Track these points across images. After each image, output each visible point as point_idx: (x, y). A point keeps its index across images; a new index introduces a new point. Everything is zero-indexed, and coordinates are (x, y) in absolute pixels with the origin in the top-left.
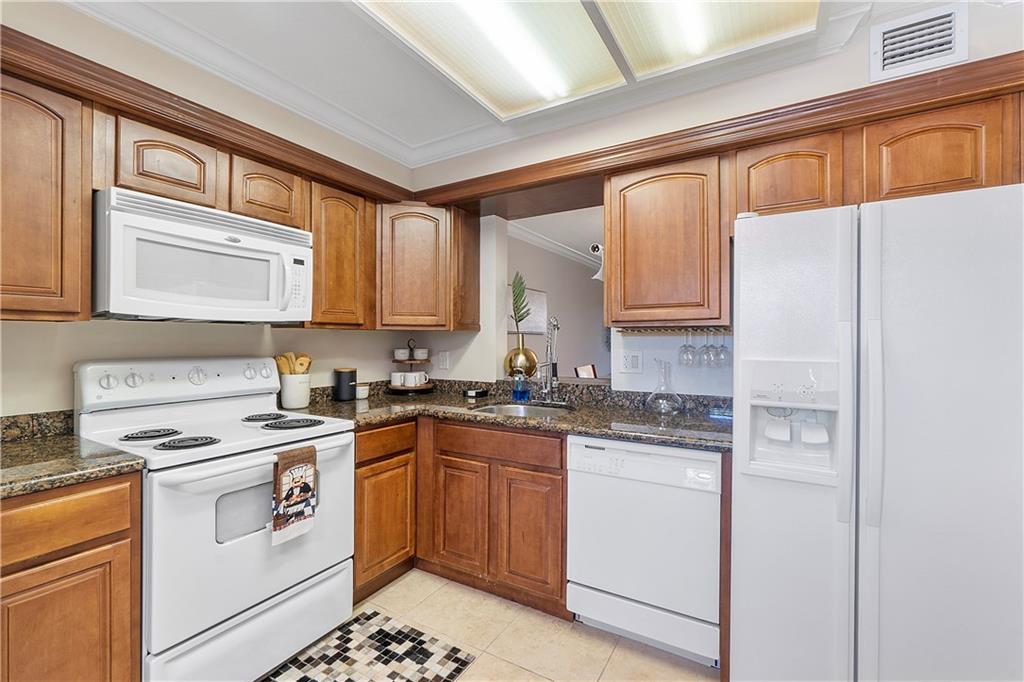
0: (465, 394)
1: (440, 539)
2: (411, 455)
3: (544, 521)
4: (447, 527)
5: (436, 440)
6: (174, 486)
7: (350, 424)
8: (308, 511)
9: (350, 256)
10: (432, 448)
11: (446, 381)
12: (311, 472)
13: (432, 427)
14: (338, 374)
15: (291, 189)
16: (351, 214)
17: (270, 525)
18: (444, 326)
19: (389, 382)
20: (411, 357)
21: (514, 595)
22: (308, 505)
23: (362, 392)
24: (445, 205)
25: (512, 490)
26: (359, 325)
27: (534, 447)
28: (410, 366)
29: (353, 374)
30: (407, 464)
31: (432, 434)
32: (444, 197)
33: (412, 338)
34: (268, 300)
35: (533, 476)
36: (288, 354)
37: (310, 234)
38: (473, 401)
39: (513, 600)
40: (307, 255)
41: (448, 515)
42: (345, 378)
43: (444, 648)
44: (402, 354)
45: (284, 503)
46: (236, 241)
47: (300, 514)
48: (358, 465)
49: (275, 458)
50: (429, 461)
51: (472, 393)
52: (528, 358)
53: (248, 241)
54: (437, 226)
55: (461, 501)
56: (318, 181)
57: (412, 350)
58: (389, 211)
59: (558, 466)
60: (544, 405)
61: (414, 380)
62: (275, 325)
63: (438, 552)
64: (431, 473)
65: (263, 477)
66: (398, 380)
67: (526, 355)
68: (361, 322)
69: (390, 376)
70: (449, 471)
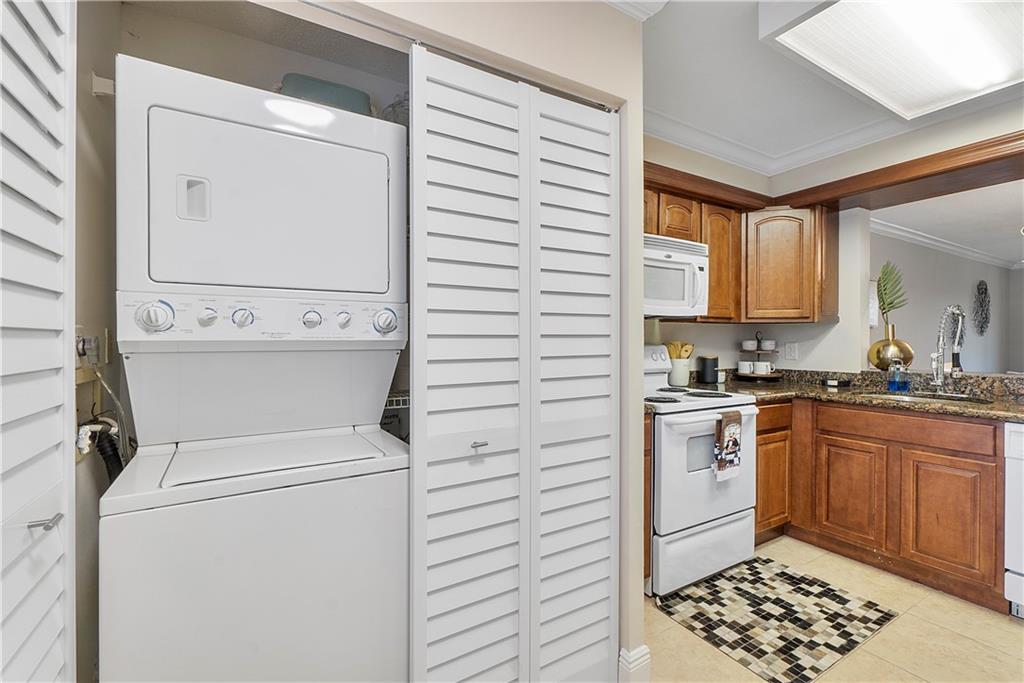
0: (824, 383)
1: (822, 511)
2: (789, 432)
3: (969, 505)
4: (831, 501)
5: (816, 421)
6: (669, 425)
7: (752, 399)
8: (736, 461)
9: (725, 261)
10: (810, 426)
11: (795, 371)
12: (738, 431)
13: (810, 409)
14: (702, 361)
15: (690, 212)
16: (726, 223)
17: (714, 466)
18: (808, 318)
19: (737, 370)
20: (759, 347)
21: (918, 576)
22: (736, 456)
23: (722, 377)
24: (811, 206)
25: (921, 472)
26: (730, 318)
27: (954, 434)
28: (757, 356)
29: (715, 361)
30: (785, 440)
31: (810, 416)
32: (810, 199)
33: (760, 330)
34: (683, 299)
35: (951, 461)
36: (676, 343)
37: (707, 246)
38: (836, 390)
39: (916, 581)
40: (705, 262)
41: (832, 490)
42: (709, 364)
43: (859, 599)
44: (750, 345)
45: (725, 451)
46: (669, 257)
47: (732, 462)
48: (759, 433)
49: (720, 417)
50: (807, 439)
51: (835, 383)
52: (902, 349)
53: (677, 256)
54: (801, 226)
55: (851, 478)
56: (705, 202)
57: (759, 342)
58: (754, 217)
59: (991, 453)
60: (934, 397)
61: (763, 369)
62: (665, 319)
63: (820, 523)
64: (809, 451)
65: (707, 430)
66: (745, 368)
67: (898, 346)
68: (733, 316)
69: (737, 364)
70: (833, 449)
